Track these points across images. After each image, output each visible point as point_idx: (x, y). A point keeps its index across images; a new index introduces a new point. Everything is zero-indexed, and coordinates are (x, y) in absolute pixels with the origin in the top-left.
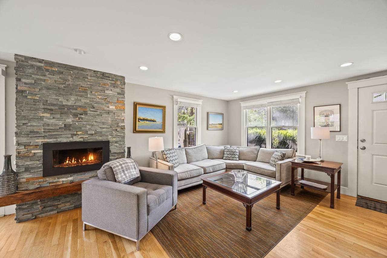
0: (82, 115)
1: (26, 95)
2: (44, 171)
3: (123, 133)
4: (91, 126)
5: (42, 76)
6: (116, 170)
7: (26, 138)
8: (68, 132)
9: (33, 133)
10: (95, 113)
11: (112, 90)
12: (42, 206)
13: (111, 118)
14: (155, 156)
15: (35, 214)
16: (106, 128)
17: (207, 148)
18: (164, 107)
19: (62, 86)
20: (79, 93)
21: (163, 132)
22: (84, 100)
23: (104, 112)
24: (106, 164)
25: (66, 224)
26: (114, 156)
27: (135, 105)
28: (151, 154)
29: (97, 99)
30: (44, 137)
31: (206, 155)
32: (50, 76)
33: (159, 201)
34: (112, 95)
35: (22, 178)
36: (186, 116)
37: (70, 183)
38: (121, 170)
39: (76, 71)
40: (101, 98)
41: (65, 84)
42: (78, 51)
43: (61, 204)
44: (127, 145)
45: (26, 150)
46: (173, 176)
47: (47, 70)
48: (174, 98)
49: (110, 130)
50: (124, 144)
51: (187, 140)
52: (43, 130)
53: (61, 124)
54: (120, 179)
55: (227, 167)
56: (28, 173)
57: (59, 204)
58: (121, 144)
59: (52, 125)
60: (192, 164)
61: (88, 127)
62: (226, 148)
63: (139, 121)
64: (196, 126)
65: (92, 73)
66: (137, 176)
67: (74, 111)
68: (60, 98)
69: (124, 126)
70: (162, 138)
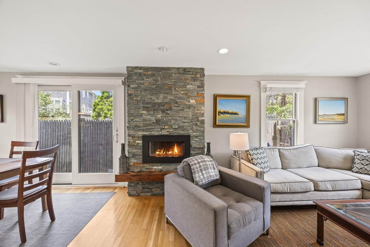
0: (168, 110)
1: (133, 97)
2: (143, 158)
3: (202, 128)
4: (175, 120)
5: (142, 80)
6: (193, 168)
7: (133, 131)
8: (158, 126)
9: (137, 128)
10: (178, 108)
11: (192, 84)
12: (142, 187)
13: (192, 113)
14: (237, 155)
15: (138, 192)
16: (188, 122)
17: (315, 150)
18: (248, 97)
19: (154, 87)
20: (166, 91)
21: (248, 126)
22: (170, 97)
23: (185, 106)
24: (185, 160)
25: (154, 209)
26: (194, 151)
27: (215, 97)
28: (233, 152)
29: (180, 95)
30: (143, 130)
31: (316, 162)
32: (147, 79)
33: (244, 221)
34: (193, 89)
35: (131, 162)
36: (275, 107)
37: (160, 172)
38: (199, 169)
39: (163, 71)
40: (183, 93)
41: (156, 84)
42: (161, 49)
43: (153, 188)
44: (207, 141)
45: (133, 140)
46: (264, 188)
47: (145, 75)
48: (262, 84)
49: (191, 124)
50: (204, 139)
51: (278, 136)
52: (142, 125)
53: (153, 119)
54: (198, 179)
55: (365, 187)
56: (134, 159)
57: (152, 188)
58: (201, 139)
59: (148, 120)
60: (291, 172)
61: (173, 121)
62: (359, 153)
63: (219, 115)
64: (295, 118)
65: (176, 70)
66: (216, 178)
67: (162, 108)
68: (153, 97)
69: (204, 120)
70: (247, 134)
